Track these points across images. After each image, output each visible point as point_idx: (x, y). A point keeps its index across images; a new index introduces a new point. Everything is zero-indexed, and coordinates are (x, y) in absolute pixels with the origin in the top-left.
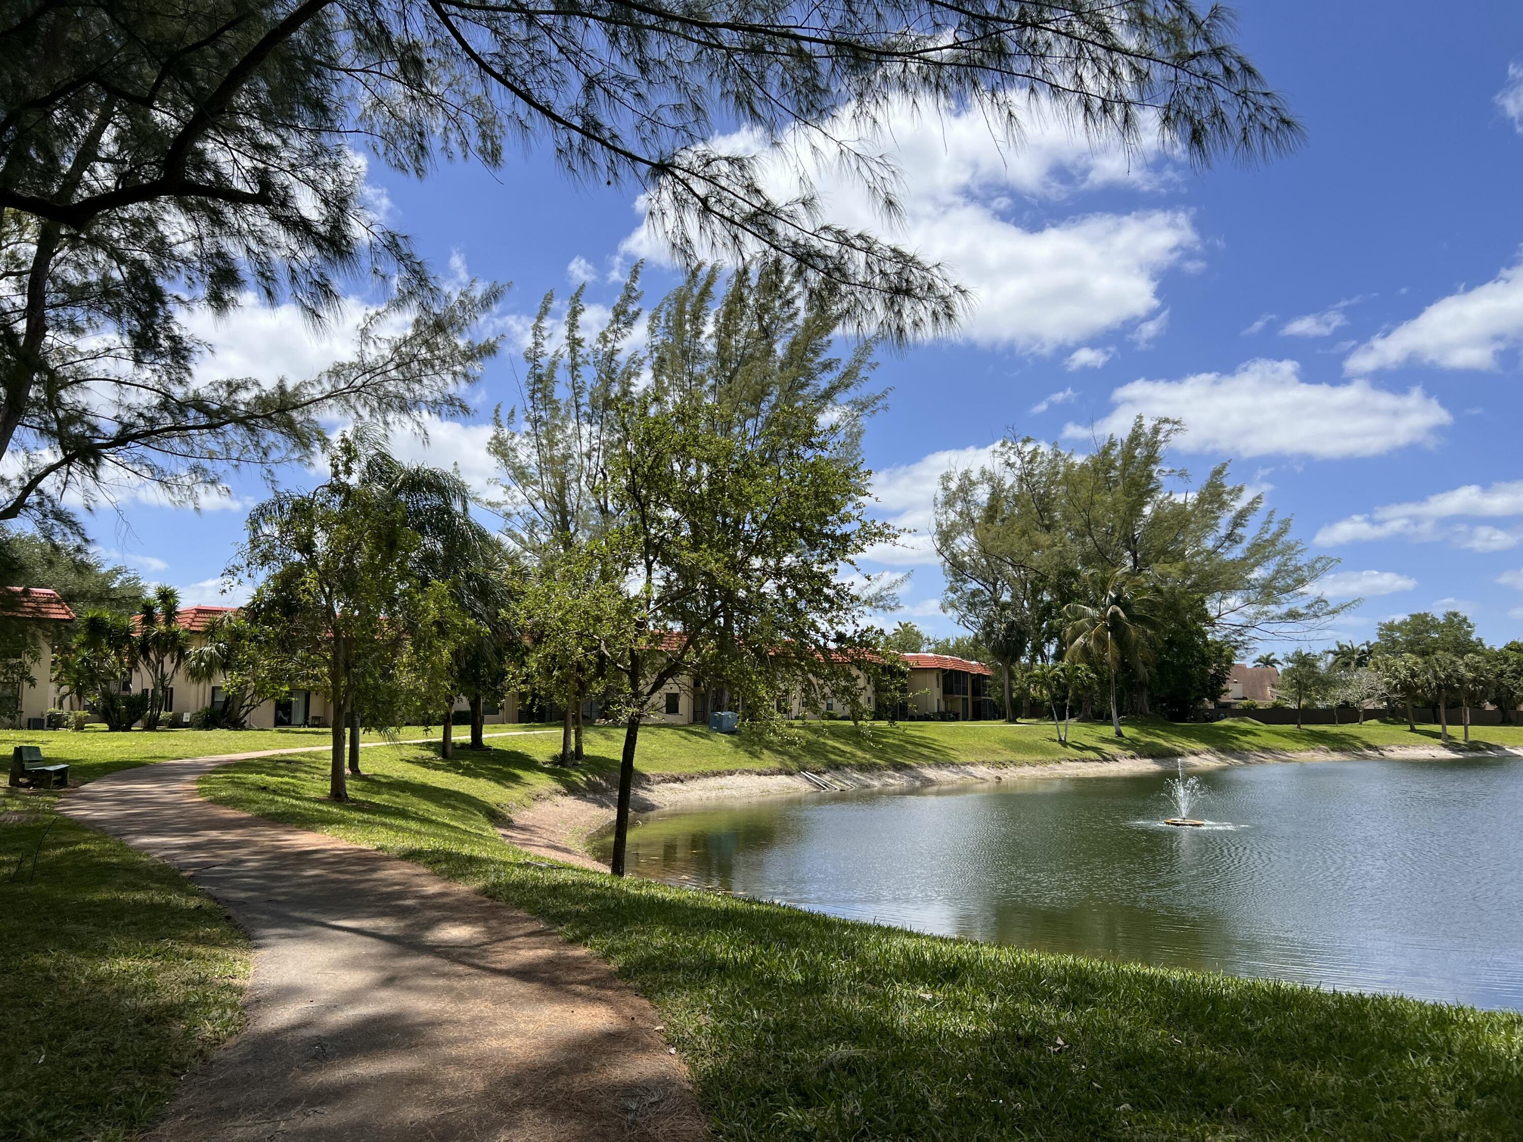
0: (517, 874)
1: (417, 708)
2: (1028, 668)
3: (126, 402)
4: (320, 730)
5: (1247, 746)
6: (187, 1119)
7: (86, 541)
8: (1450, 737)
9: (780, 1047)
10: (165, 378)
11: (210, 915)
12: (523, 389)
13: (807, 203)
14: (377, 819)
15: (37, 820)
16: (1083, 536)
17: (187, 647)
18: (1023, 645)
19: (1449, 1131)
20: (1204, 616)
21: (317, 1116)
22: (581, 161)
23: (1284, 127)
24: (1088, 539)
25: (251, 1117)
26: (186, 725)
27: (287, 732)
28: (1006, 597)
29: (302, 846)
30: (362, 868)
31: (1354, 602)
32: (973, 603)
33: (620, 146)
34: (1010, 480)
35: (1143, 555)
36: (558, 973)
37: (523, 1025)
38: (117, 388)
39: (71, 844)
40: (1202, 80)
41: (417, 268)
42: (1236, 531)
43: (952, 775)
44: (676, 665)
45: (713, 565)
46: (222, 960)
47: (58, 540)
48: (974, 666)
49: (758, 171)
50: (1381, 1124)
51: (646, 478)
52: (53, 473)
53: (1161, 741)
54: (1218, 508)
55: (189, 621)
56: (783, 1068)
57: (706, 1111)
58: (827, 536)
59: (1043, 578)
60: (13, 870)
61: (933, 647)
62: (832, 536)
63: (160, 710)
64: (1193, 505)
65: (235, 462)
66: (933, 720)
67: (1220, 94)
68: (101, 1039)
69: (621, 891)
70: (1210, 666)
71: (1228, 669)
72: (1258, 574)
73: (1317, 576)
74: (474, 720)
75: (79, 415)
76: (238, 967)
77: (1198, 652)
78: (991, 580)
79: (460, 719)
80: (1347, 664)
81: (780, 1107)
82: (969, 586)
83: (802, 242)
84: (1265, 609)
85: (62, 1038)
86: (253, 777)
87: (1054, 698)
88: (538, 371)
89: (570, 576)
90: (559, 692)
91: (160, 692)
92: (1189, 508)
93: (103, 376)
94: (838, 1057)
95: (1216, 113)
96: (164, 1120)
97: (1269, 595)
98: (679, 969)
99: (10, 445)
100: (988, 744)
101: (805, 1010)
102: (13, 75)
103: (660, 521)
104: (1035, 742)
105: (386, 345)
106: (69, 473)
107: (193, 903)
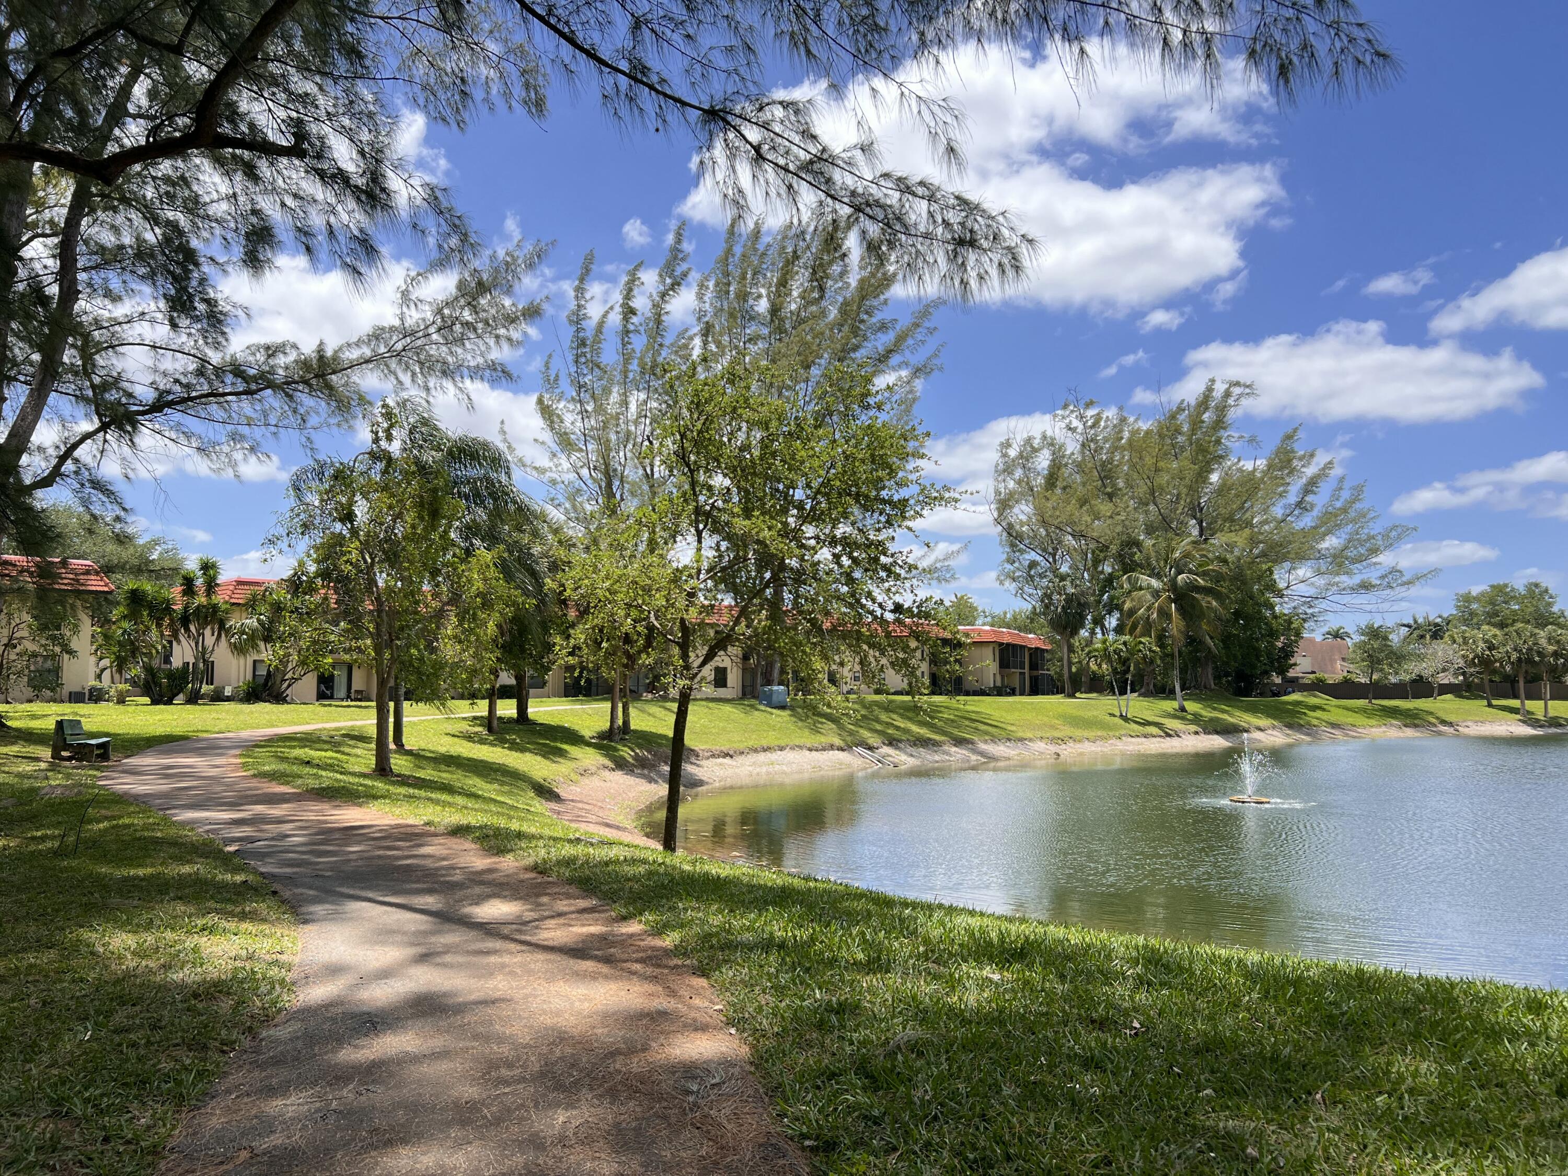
0: (568, 851)
1: (463, 681)
2: (1089, 642)
3: (162, 367)
4: (363, 704)
5: (1315, 722)
6: (237, 1097)
7: (124, 509)
8: (1529, 712)
9: (844, 1027)
10: (201, 342)
11: (256, 890)
12: (567, 354)
13: (866, 148)
14: (422, 793)
15: (79, 793)
16: (1147, 504)
17: (228, 619)
18: (1082, 618)
19: (1552, 1121)
20: (1272, 587)
21: (370, 1094)
22: (628, 107)
23: (1379, 61)
24: (1152, 507)
25: (302, 1095)
26: (228, 699)
27: (330, 705)
28: (1064, 569)
29: (348, 821)
30: (408, 844)
31: (1430, 572)
32: (1030, 574)
33: (669, 92)
34: (1072, 447)
35: (1209, 524)
36: (612, 950)
37: (577, 1004)
38: (152, 353)
39: (114, 818)
40: (1291, 10)
41: (457, 222)
42: (1307, 499)
43: (1008, 751)
44: (729, 636)
45: (766, 533)
46: (271, 936)
47: (96, 509)
48: (1032, 640)
49: (813, 115)
50: (1479, 1112)
51: (696, 443)
52: (89, 441)
53: (1225, 716)
54: (1288, 475)
55: (229, 593)
56: (848, 1049)
57: (770, 1093)
58: (884, 502)
59: (1105, 548)
60: (57, 844)
61: (989, 619)
62: (890, 502)
63: (201, 683)
64: (1263, 471)
65: (273, 429)
66: (988, 695)
67: (1311, 25)
68: (149, 1015)
69: (674, 868)
70: (1278, 638)
71: (1296, 642)
72: (1331, 543)
73: (1391, 545)
74: (519, 693)
75: (115, 382)
76: (286, 942)
77: (1266, 624)
78: (1050, 550)
79: (505, 692)
80: (1422, 637)
81: (847, 1090)
82: (1027, 556)
83: (860, 190)
84: (1337, 579)
85: (109, 1014)
86: (298, 752)
87: (1115, 671)
88: (581, 334)
89: (618, 547)
90: (607, 664)
91: (201, 665)
92: (1258, 475)
93: (138, 341)
94: (906, 1039)
95: (1305, 46)
96: (214, 1097)
97: (1340, 565)
98: (737, 947)
99: (44, 413)
100: (1046, 719)
101: (869, 990)
102: (39, 24)
103: (710, 488)
104: (1096, 717)
105: (427, 308)
106: (105, 441)
107: (239, 878)
